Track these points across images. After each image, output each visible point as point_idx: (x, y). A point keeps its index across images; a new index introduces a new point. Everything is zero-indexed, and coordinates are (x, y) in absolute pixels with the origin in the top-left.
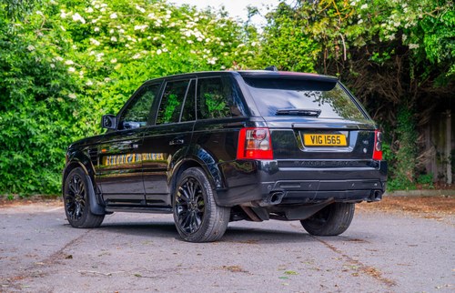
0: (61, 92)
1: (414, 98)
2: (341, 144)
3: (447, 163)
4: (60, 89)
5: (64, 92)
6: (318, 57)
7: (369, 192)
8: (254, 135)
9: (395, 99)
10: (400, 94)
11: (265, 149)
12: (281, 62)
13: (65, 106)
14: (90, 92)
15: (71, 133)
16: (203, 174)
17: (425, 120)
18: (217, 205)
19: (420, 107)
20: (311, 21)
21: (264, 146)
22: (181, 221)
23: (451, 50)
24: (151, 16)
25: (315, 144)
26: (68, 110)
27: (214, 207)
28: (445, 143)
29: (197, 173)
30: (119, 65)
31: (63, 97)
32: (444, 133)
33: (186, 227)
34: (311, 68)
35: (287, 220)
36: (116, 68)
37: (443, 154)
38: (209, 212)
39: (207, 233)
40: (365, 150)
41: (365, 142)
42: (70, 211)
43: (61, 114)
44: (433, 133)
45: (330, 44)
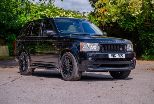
20: (97, 17)
24: (61, 14)
45: (102, 22)
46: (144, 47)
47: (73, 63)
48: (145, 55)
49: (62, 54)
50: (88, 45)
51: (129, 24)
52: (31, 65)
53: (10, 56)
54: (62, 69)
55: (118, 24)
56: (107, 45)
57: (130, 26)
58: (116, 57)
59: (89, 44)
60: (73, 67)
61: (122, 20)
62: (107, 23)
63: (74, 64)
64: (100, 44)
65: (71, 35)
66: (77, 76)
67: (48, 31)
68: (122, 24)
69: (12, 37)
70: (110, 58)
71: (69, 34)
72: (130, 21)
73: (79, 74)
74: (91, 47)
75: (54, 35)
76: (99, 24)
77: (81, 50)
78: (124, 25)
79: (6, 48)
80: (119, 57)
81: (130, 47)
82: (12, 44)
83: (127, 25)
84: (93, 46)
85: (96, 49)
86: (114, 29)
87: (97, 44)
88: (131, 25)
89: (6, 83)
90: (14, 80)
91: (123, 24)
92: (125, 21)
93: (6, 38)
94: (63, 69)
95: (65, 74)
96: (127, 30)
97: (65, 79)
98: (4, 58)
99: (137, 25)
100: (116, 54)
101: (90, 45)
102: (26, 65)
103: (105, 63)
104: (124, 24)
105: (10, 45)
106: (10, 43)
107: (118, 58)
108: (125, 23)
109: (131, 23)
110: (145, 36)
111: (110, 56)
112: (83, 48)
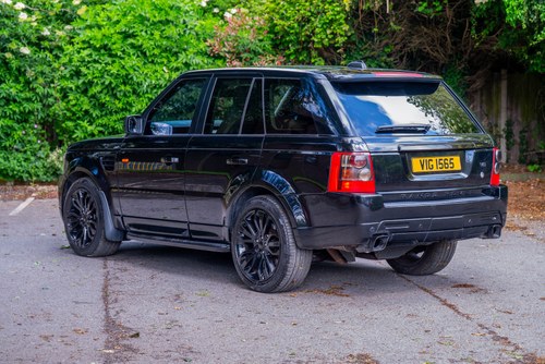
0: (10, 45)
1: (466, 57)
2: (455, 169)
3: (500, 136)
4: (8, 41)
5: (13, 45)
6: (351, 7)
7: (487, 227)
8: (351, 161)
9: (441, 58)
10: (450, 52)
11: (366, 179)
12: (302, 12)
13: (14, 64)
14: (46, 44)
15: (23, 99)
16: (278, 206)
17: (478, 84)
18: (297, 247)
19: (472, 68)
21: (364, 175)
22: (245, 263)
23: (540, 13)
25: (425, 170)
26: (18, 69)
27: (293, 251)
28: (498, 112)
29: (268, 205)
30: (84, 8)
31: (12, 52)
32: (498, 98)
33: (251, 271)
34: (342, 21)
35: (376, 259)
36: (80, 12)
37: (496, 126)
38: (287, 256)
39: (283, 283)
40: (482, 175)
41: (483, 164)
42: (72, 233)
43: (10, 74)
44: (484, 98)
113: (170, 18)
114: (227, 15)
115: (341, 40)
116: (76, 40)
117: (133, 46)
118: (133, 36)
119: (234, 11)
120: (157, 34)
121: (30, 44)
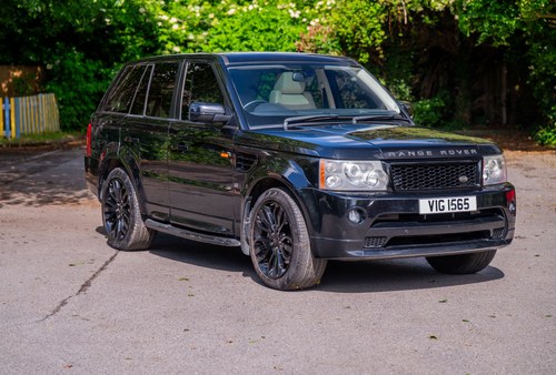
0: (167, 46)
4: (167, 43)
5: (169, 46)
6: (384, 20)
12: (355, 23)
14: (191, 44)
31: (169, 50)
34: (379, 29)
45: (393, 10)
46: (547, 102)
47: (294, 231)
48: (549, 131)
49: (255, 194)
50: (346, 170)
51: (492, 23)
52: (145, 217)
53: (64, 128)
54: (256, 247)
55: (453, 17)
56: (414, 167)
57: (497, 30)
58: (446, 210)
59: (349, 165)
60: (295, 244)
61: (469, 8)
62: (411, 13)
63: (298, 234)
64: (388, 165)
65: (285, 125)
66: (307, 274)
67: (204, 108)
68: (466, 23)
69: (70, 63)
70: (423, 215)
71: (280, 119)
72: (496, 12)
73: (314, 267)
74: (358, 174)
75: (225, 123)
76: (383, 15)
77: (321, 187)
78: (476, 23)
79: (49, 104)
80: (457, 210)
81: (496, 168)
82: (71, 87)
83: (486, 25)
84: (364, 171)
85: (374, 181)
86: (440, 33)
87: (378, 165)
88: (502, 24)
89: (64, 303)
90: (87, 284)
91: (472, 20)
92: (478, 10)
93: (49, 67)
94: (258, 244)
95: (267, 265)
96: (484, 43)
97: (266, 281)
98: (42, 140)
99: (523, 23)
100: (446, 200)
101: (354, 170)
102: (128, 214)
103: (407, 231)
104: (476, 20)
105: (64, 91)
106: (64, 83)
107: (451, 214)
108: (479, 19)
109: (500, 18)
110: (551, 63)
111: (425, 207)
112: (329, 180)
113: (272, 27)
114: (312, 23)
115: (379, 41)
116: (210, 42)
117: (246, 46)
118: (247, 39)
119: (317, 20)
120: (262, 37)
121: (180, 45)
